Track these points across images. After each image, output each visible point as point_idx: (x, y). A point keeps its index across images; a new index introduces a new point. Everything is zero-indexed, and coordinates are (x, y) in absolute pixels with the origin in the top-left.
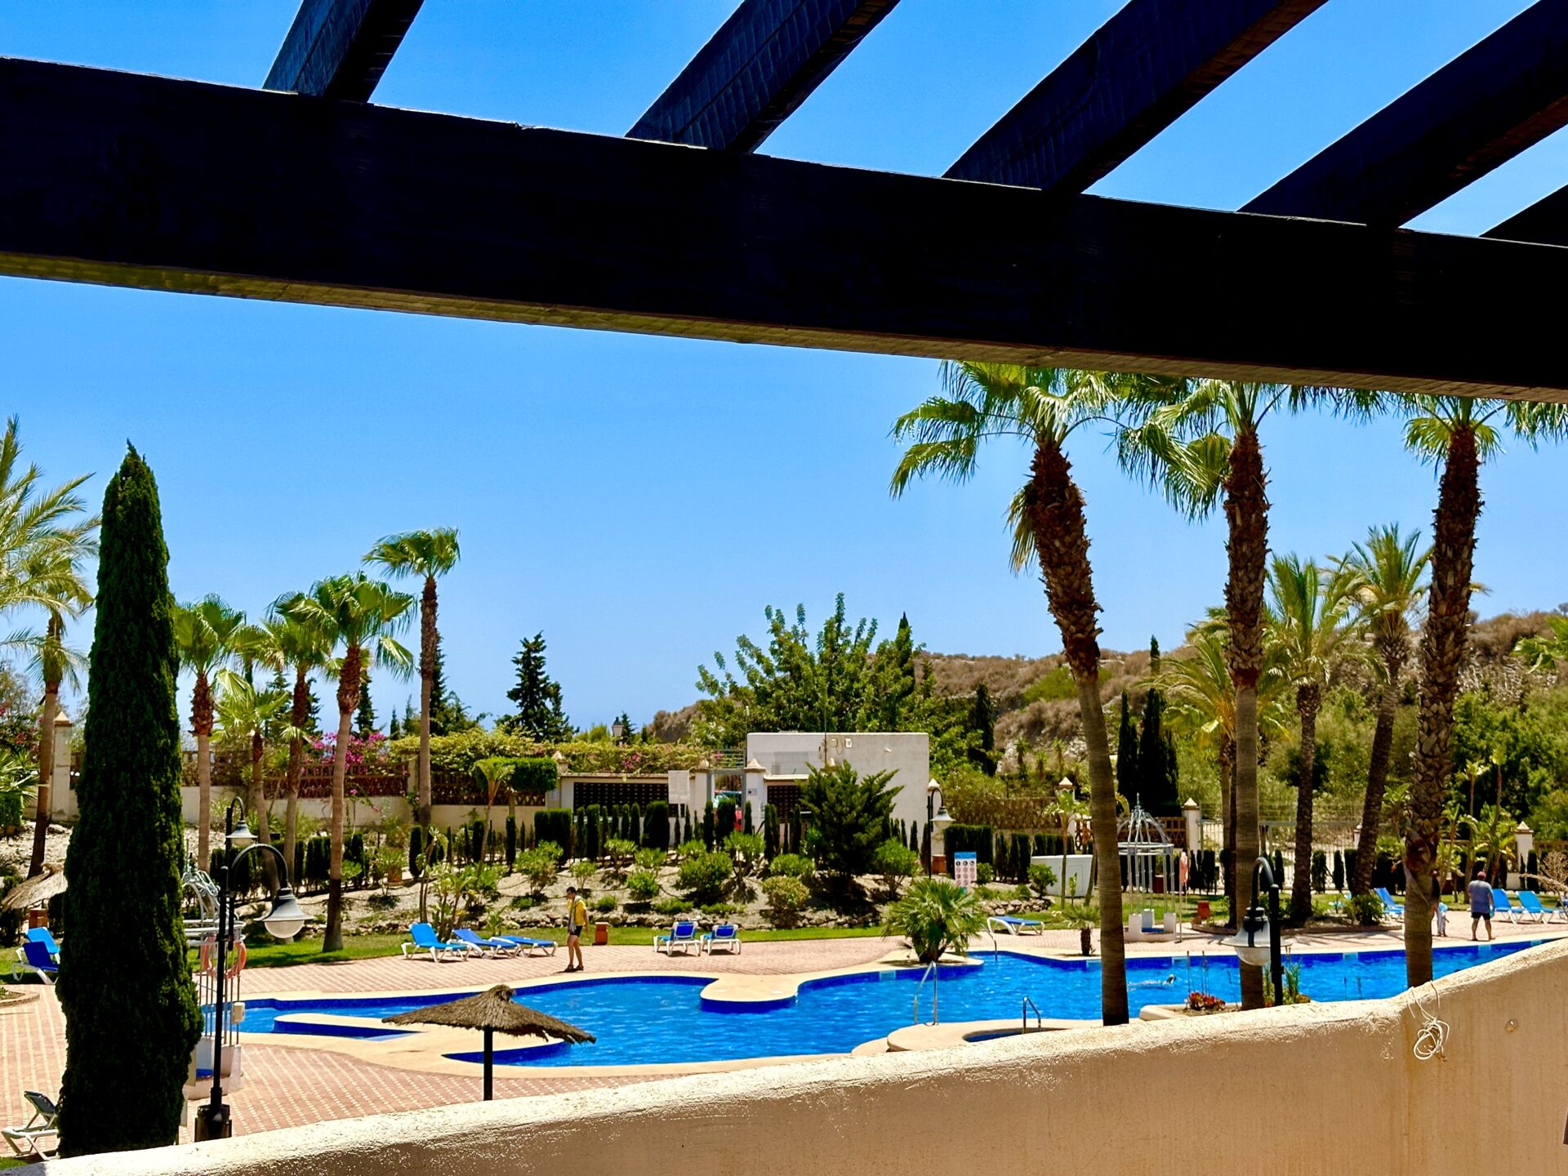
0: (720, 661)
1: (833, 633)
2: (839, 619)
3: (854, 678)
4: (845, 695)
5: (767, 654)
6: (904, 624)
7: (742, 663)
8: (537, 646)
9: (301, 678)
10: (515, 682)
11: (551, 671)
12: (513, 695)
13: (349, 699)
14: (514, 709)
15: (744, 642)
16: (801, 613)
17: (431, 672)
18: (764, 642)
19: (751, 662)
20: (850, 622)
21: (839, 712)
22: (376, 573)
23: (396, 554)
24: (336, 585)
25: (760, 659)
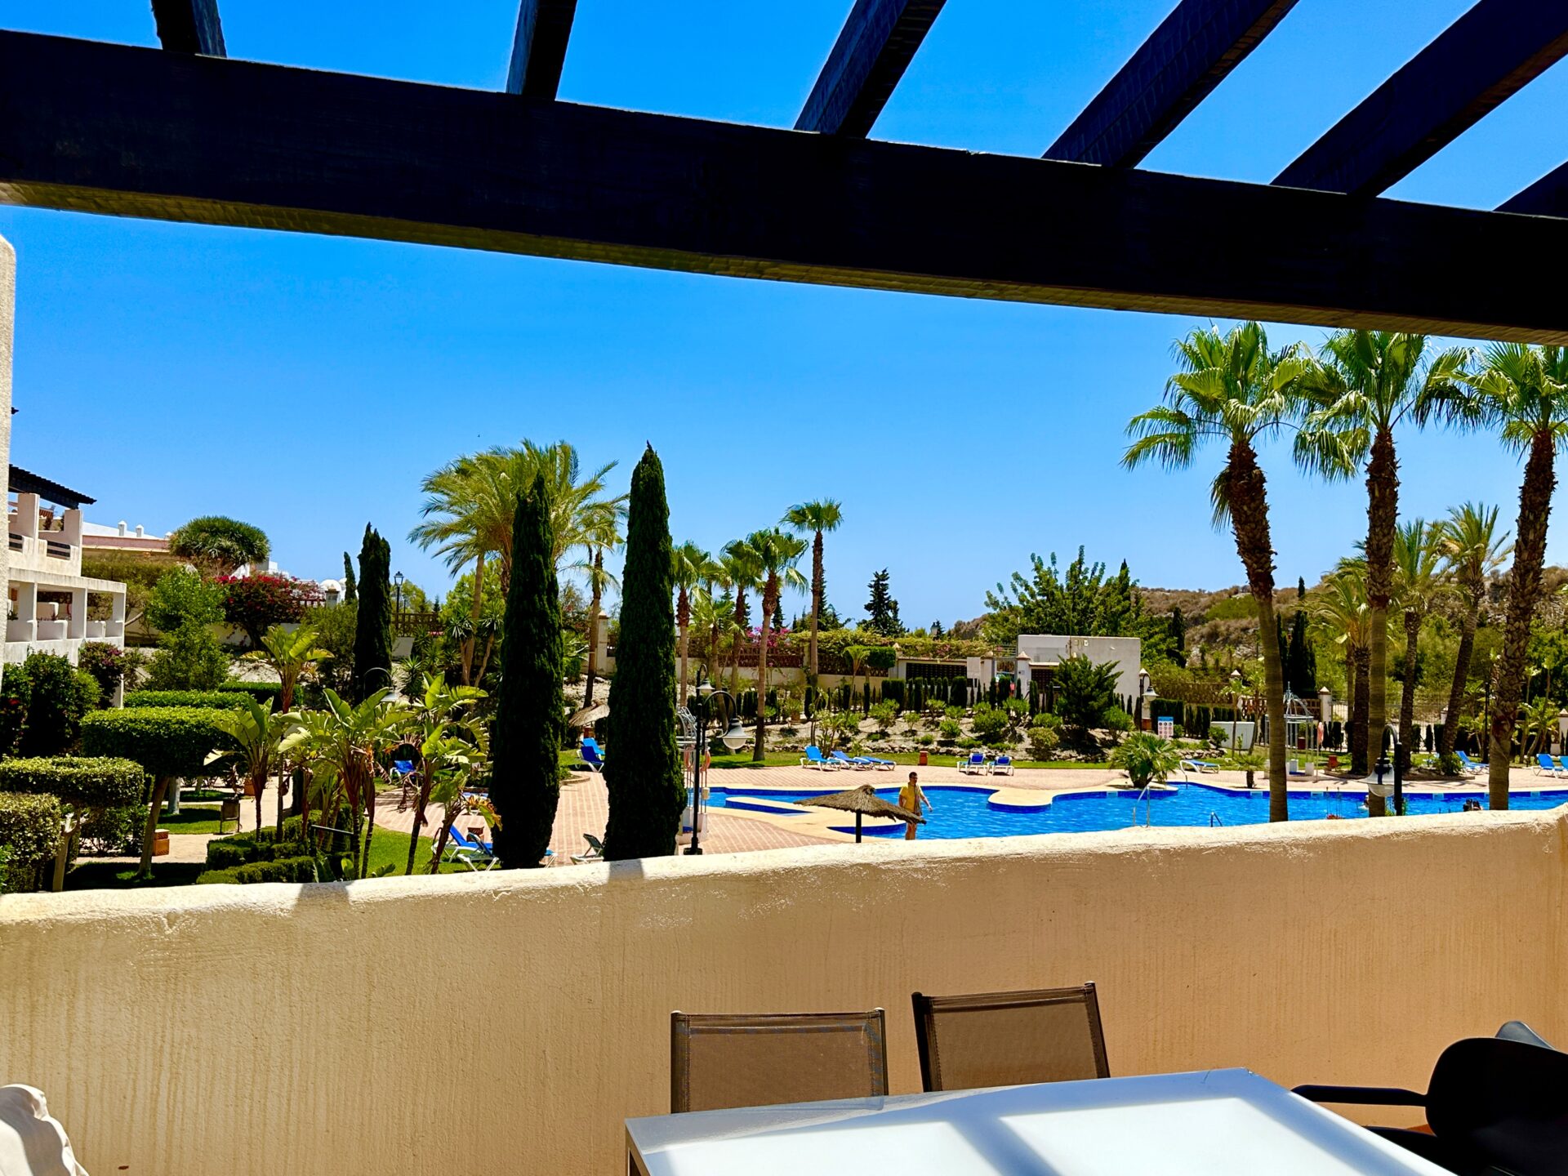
0: (1001, 589)
1: (1075, 572)
2: (1080, 562)
3: (1090, 601)
4: (1084, 611)
5: (1031, 585)
6: (1124, 566)
7: (1015, 590)
8: (884, 577)
9: (740, 593)
10: (869, 599)
11: (892, 593)
12: (868, 607)
13: (770, 607)
14: (869, 616)
15: (1017, 577)
16: (1053, 558)
17: (818, 591)
18: (1030, 577)
19: (1021, 590)
20: (1088, 564)
21: (1079, 623)
22: (787, 529)
23: (799, 517)
24: (762, 536)
25: (1027, 588)
